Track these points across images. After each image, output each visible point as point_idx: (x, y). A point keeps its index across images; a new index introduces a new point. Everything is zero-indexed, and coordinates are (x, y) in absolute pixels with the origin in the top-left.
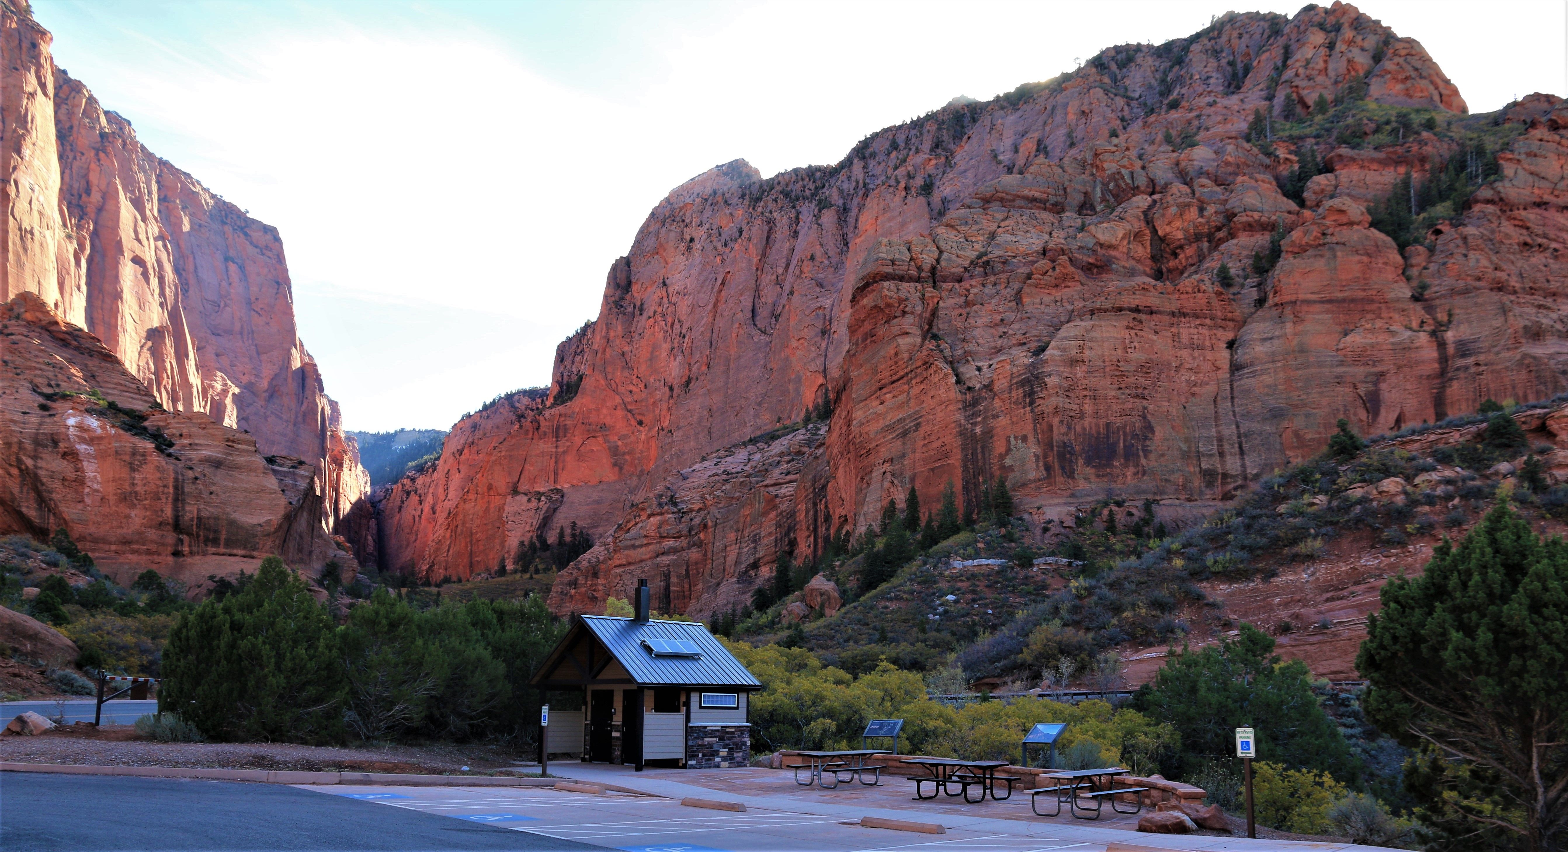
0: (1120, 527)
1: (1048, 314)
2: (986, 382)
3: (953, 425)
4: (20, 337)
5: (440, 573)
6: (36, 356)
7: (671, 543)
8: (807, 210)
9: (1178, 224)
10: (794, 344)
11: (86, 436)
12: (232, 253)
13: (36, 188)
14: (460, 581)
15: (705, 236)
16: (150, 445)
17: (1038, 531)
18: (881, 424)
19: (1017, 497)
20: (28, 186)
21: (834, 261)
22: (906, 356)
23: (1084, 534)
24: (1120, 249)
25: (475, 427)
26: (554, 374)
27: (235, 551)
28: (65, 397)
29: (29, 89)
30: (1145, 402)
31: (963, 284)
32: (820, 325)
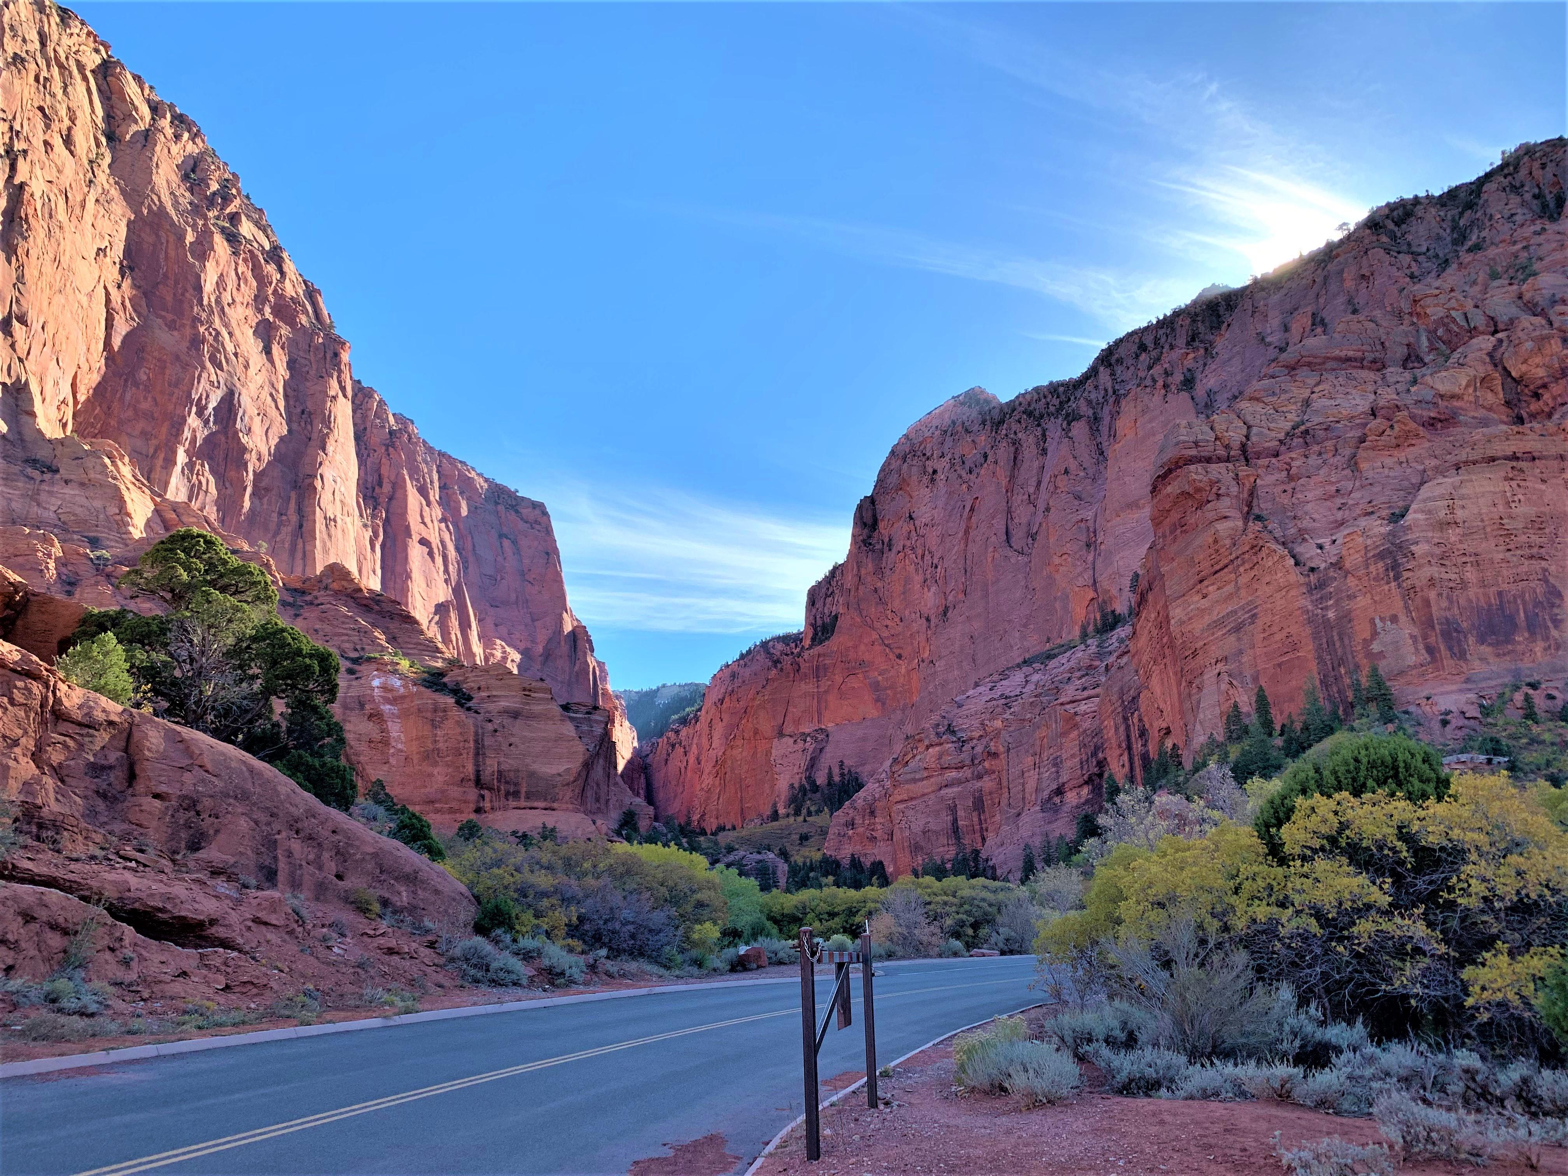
0: (1541, 714)
1: (1395, 478)
2: (1333, 560)
3: (1299, 612)
4: (329, 606)
5: (711, 824)
6: (343, 623)
7: (953, 774)
8: (1054, 427)
9: (1538, 360)
10: (1057, 560)
11: (390, 696)
12: (505, 530)
13: (338, 480)
14: (734, 828)
15: (948, 466)
16: (450, 700)
17: (1436, 726)
18: (1207, 620)
19: (1395, 687)
20: (331, 479)
21: (1091, 472)
22: (1228, 542)
23: (1496, 725)
24: (1466, 398)
25: (733, 676)
26: (807, 618)
27: (535, 804)
28: (369, 660)
29: (332, 393)
30: (1544, 564)
31: (1280, 458)
32: (1084, 538)
